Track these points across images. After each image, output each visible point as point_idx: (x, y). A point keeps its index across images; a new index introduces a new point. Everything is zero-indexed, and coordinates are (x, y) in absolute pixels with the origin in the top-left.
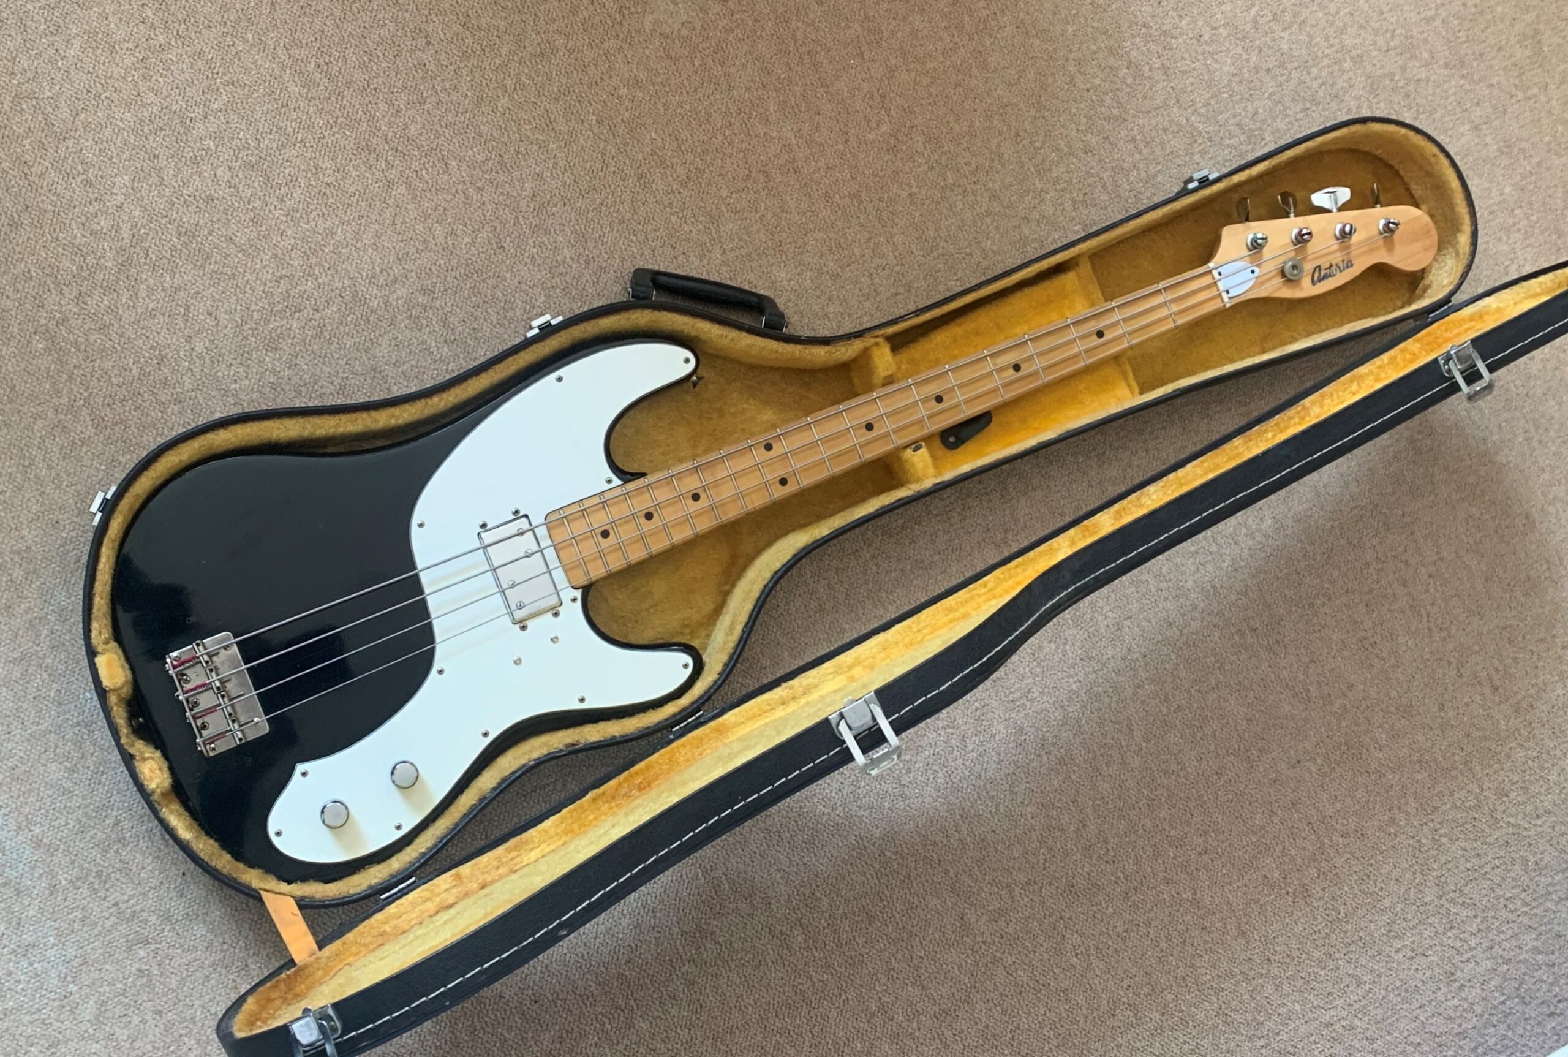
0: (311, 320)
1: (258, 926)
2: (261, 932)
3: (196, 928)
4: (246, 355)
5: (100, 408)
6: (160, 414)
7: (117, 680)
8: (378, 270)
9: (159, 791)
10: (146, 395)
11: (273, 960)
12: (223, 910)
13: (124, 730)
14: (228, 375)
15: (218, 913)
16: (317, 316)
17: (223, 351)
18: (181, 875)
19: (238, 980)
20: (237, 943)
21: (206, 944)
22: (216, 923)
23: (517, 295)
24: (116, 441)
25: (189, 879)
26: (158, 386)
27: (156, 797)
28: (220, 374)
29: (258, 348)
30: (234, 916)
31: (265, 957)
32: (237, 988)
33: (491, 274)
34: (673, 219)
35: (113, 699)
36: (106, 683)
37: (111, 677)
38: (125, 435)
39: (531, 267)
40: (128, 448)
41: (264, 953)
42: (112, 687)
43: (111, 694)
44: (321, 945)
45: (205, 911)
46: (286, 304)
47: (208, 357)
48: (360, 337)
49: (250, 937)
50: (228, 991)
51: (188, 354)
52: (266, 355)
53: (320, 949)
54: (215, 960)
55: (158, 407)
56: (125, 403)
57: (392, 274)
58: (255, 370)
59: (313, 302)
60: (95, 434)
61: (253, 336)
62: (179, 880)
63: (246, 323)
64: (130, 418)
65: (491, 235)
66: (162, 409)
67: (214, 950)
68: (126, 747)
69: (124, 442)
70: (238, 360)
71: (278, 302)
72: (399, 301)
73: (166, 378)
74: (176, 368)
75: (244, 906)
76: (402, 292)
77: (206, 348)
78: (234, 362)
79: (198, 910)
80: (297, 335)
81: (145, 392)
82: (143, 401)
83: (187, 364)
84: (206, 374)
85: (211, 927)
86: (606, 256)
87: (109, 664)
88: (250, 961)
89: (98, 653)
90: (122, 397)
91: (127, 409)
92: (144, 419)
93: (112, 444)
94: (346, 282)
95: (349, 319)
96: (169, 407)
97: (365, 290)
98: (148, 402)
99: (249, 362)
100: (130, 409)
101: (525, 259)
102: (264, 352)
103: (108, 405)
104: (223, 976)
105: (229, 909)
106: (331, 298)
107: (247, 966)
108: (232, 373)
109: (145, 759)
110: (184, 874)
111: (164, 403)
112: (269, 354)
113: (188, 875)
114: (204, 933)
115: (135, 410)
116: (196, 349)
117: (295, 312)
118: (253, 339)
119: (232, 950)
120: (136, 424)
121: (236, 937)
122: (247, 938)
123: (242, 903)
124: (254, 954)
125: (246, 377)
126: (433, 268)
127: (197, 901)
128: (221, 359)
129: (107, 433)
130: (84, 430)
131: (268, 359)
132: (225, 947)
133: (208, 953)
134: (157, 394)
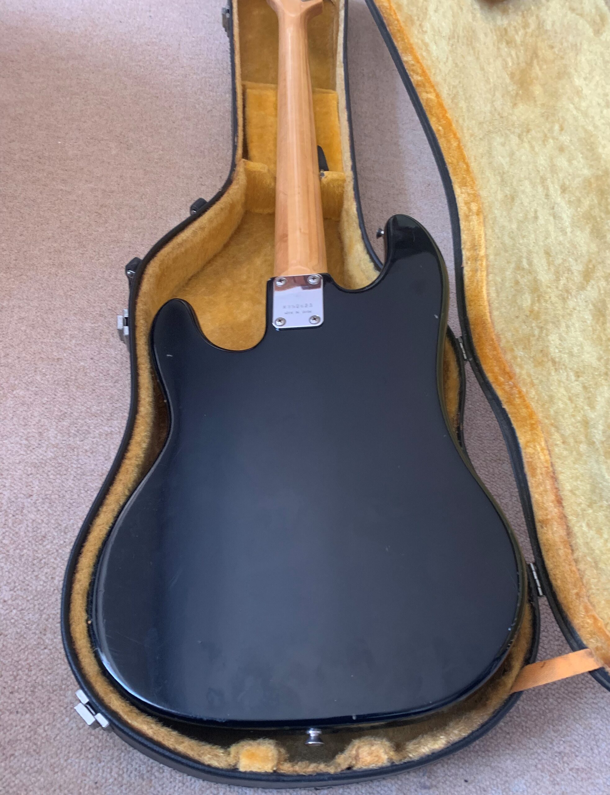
0: (35, 503)
1: (528, 730)
2: (534, 730)
3: (517, 787)
4: (35, 562)
5: (10, 701)
6: (46, 651)
7: (270, 754)
8: (25, 442)
9: (392, 753)
10: (22, 656)
11: (560, 728)
12: (508, 756)
13: (322, 767)
14: (45, 582)
15: (509, 762)
16: (35, 497)
17: (21, 578)
18: (466, 784)
19: (571, 766)
20: (539, 754)
21: (533, 783)
22: (518, 767)
23: (100, 364)
24: (50, 698)
25: (472, 778)
26: (20, 643)
27: (397, 759)
28: (39, 588)
29: (35, 550)
30: (514, 749)
31: (556, 735)
32: (578, 769)
33: (74, 373)
34: (102, 261)
35: (287, 768)
36: (268, 767)
37: (265, 759)
38: (48, 688)
39: (85, 348)
40: (61, 690)
41: (552, 733)
42: (275, 762)
43: (281, 767)
44: (581, 646)
45: (504, 774)
46: (11, 516)
47: (19, 592)
48: (71, 474)
49: (536, 741)
50: (579, 778)
51: (7, 607)
52: (44, 546)
53: (586, 648)
54: (549, 780)
55: (38, 650)
56: (18, 678)
57: (34, 434)
58: (52, 560)
59: (22, 496)
60: (32, 715)
61: (21, 550)
62: (470, 787)
63: (8, 551)
64: (34, 678)
65: (45, 362)
66: (43, 647)
67: (540, 778)
68: (339, 770)
69: (54, 691)
70: (36, 569)
71: (6, 520)
72: (58, 437)
73: (17, 633)
74: (13, 621)
75: (508, 736)
76: (52, 433)
77: (11, 590)
78: (36, 573)
79: (501, 780)
80: (42, 518)
81: (19, 656)
82: (26, 660)
83: (14, 611)
84: (33, 599)
85: (519, 773)
86: (104, 304)
87: (252, 756)
88: (556, 749)
89: (236, 765)
90: (12, 678)
91: (25, 677)
92: (43, 666)
93: (49, 703)
94: (20, 467)
95: (51, 477)
96: (44, 641)
97: (35, 456)
98: (30, 657)
99: (42, 562)
100: (27, 675)
101: (77, 349)
102: (41, 547)
103: (12, 693)
104: (565, 778)
105: (508, 751)
106: (27, 482)
107: (560, 753)
108: (44, 578)
109: (357, 757)
110: (466, 781)
111: (38, 644)
112: (45, 543)
113: (468, 778)
114: (523, 781)
115: (30, 671)
116: (6, 599)
117: (22, 512)
118: (25, 551)
119: (543, 761)
120: (43, 674)
121: (533, 754)
122: (536, 744)
123: (505, 737)
124: (551, 743)
125: (54, 568)
126: (46, 406)
127: (494, 777)
128: (27, 582)
129: (37, 704)
130: (22, 724)
131: (48, 547)
132: (539, 766)
133: (542, 784)
134: (27, 646)
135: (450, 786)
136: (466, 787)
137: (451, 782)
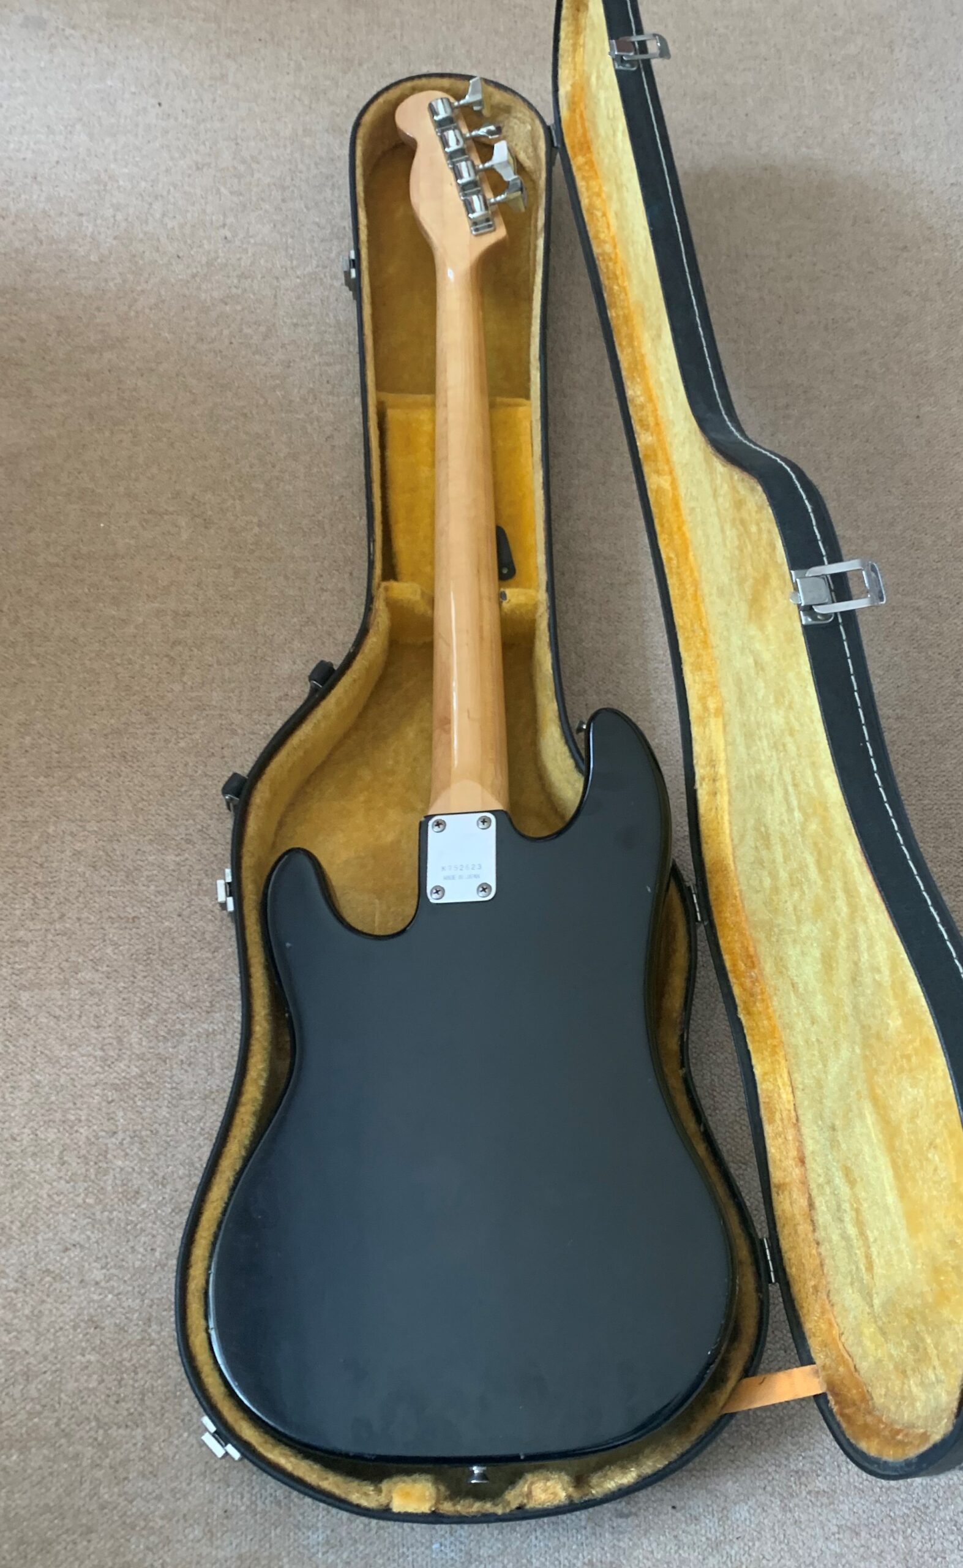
1: (759, 1443)
2: (766, 1442)
3: (738, 1516)
4: (129, 1227)
5: (116, 1413)
6: (153, 1347)
10: (126, 1355)
11: (800, 1440)
12: (729, 1476)
14: (143, 1255)
15: (730, 1483)
17: (113, 1251)
18: (674, 1511)
19: (810, 1488)
20: (769, 1474)
21: (759, 1510)
22: (741, 1490)
24: (163, 1408)
25: (682, 1504)
26: (120, 1337)
27: (576, 1497)
28: (138, 1264)
29: (127, 1212)
30: (738, 1467)
31: (794, 1448)
32: (818, 1492)
38: (161, 1395)
41: (790, 1446)
45: (723, 1498)
47: (113, 1271)
49: (768, 1457)
50: (819, 1504)
52: (138, 1206)
54: (779, 1506)
55: (143, 1347)
56: (123, 1383)
58: (150, 1225)
59: (104, 1133)
60: (144, 1429)
62: (679, 1515)
64: (142, 1382)
66: (148, 1343)
67: (768, 1503)
69: (167, 1399)
70: (131, 1238)
73: (116, 1325)
74: (109, 1309)
75: (732, 1451)
78: (131, 1244)
79: (718, 1506)
80: (132, 1165)
81: (121, 1355)
82: (130, 1360)
83: (110, 1296)
84: (130, 1279)
85: (742, 1497)
88: (792, 1467)
89: (388, 1504)
90: (116, 1383)
91: (131, 1382)
92: (151, 1368)
93: (163, 1415)
96: (149, 1334)
98: (134, 1355)
99: (138, 1227)
100: (133, 1379)
102: (134, 1206)
103: (117, 1402)
104: (801, 1504)
105: (729, 1470)
107: (797, 1472)
108: (141, 1250)
110: (674, 1507)
111: (143, 1339)
112: (139, 1202)
113: (677, 1504)
114: (746, 1508)
115: (136, 1373)
118: (115, 1213)
119: (775, 1482)
120: (152, 1378)
121: (763, 1473)
122: (767, 1461)
123: (728, 1452)
124: (787, 1459)
125: (154, 1236)
127: (709, 1503)
128: (121, 1257)
129: (148, 1415)
130: (134, 1441)
131: (144, 1206)
132: (769, 1489)
133: (770, 1511)
134: (129, 1342)
135: (653, 1514)
136: (673, 1515)
137: (655, 1509)
